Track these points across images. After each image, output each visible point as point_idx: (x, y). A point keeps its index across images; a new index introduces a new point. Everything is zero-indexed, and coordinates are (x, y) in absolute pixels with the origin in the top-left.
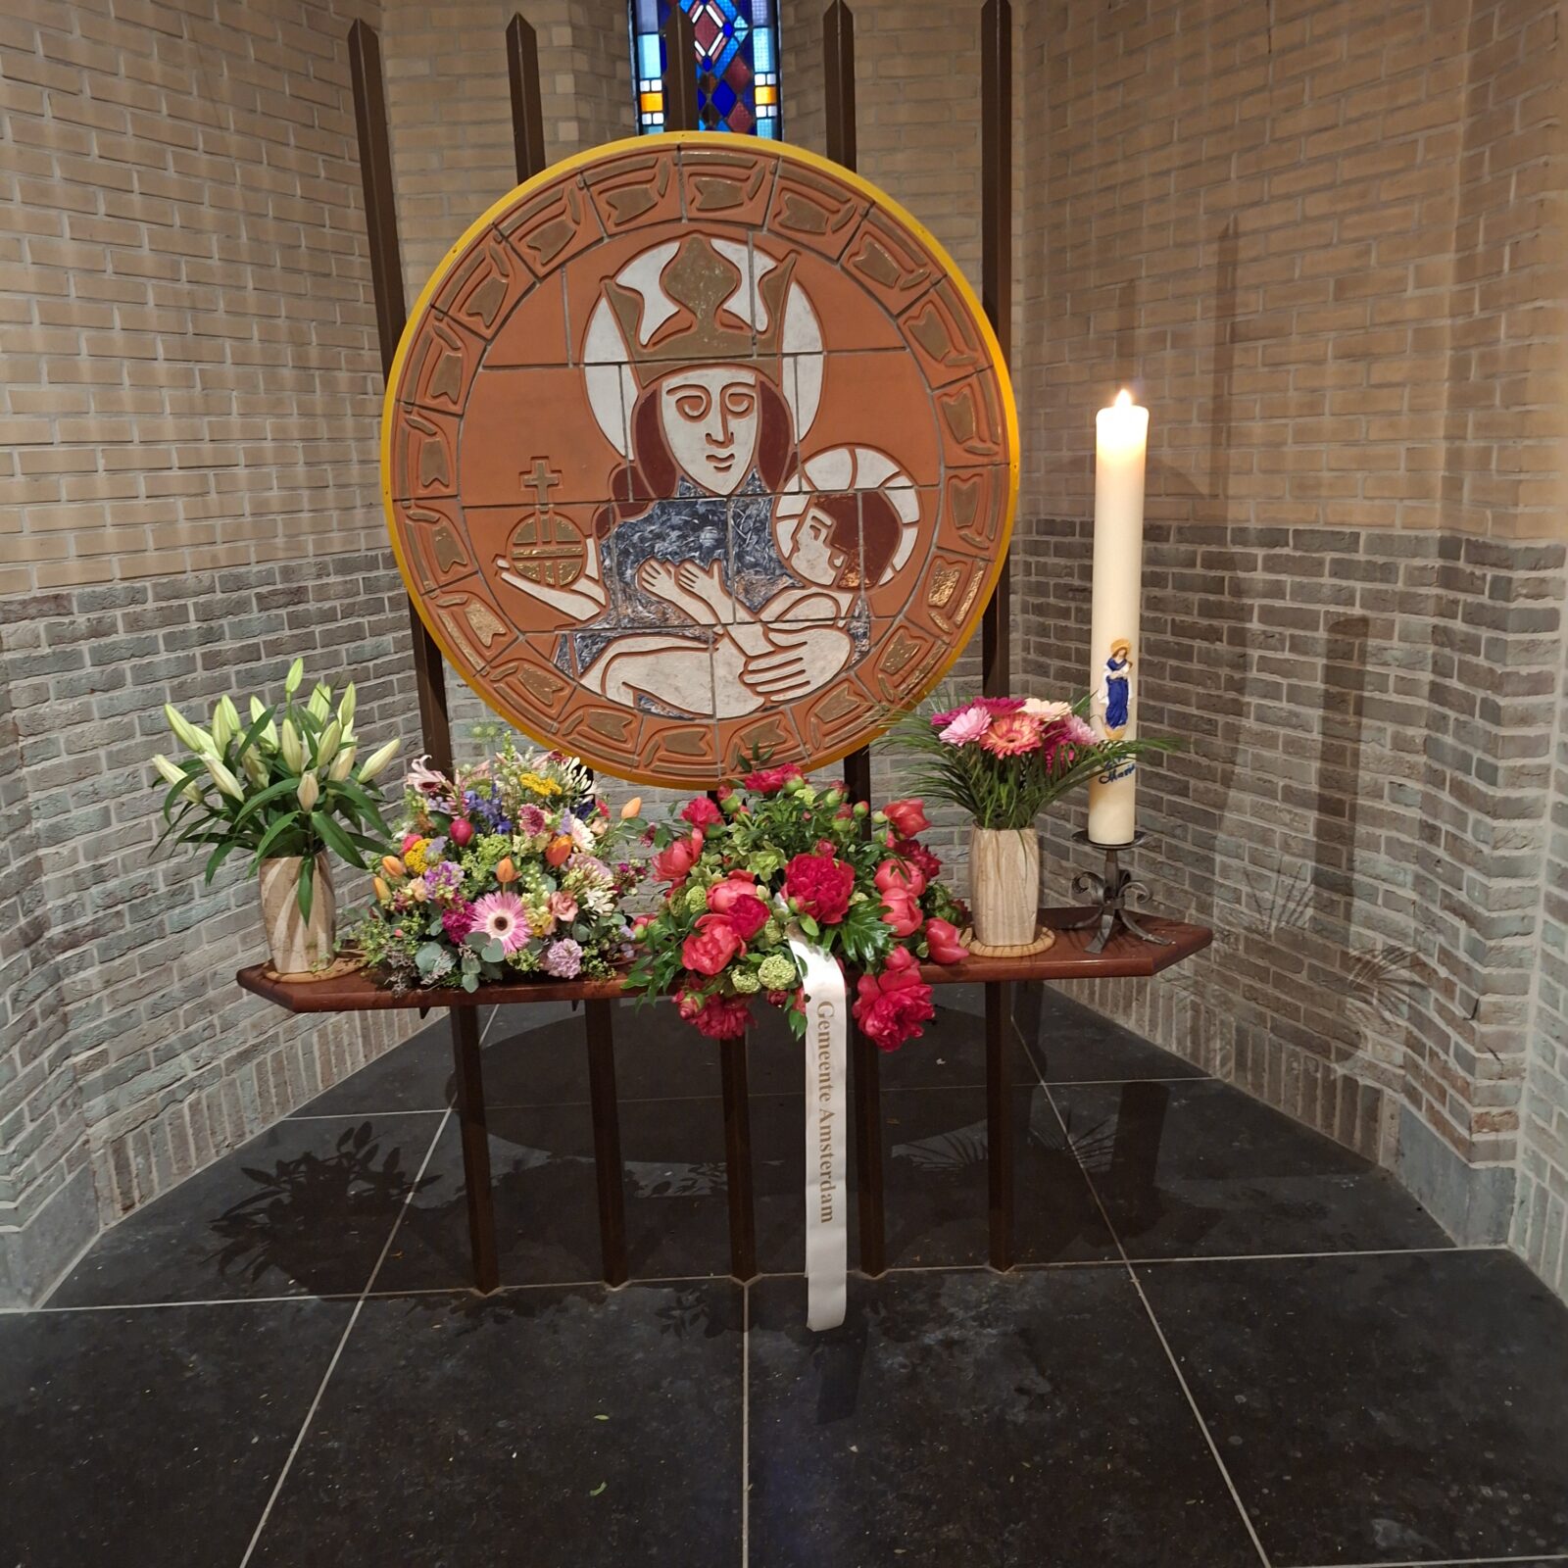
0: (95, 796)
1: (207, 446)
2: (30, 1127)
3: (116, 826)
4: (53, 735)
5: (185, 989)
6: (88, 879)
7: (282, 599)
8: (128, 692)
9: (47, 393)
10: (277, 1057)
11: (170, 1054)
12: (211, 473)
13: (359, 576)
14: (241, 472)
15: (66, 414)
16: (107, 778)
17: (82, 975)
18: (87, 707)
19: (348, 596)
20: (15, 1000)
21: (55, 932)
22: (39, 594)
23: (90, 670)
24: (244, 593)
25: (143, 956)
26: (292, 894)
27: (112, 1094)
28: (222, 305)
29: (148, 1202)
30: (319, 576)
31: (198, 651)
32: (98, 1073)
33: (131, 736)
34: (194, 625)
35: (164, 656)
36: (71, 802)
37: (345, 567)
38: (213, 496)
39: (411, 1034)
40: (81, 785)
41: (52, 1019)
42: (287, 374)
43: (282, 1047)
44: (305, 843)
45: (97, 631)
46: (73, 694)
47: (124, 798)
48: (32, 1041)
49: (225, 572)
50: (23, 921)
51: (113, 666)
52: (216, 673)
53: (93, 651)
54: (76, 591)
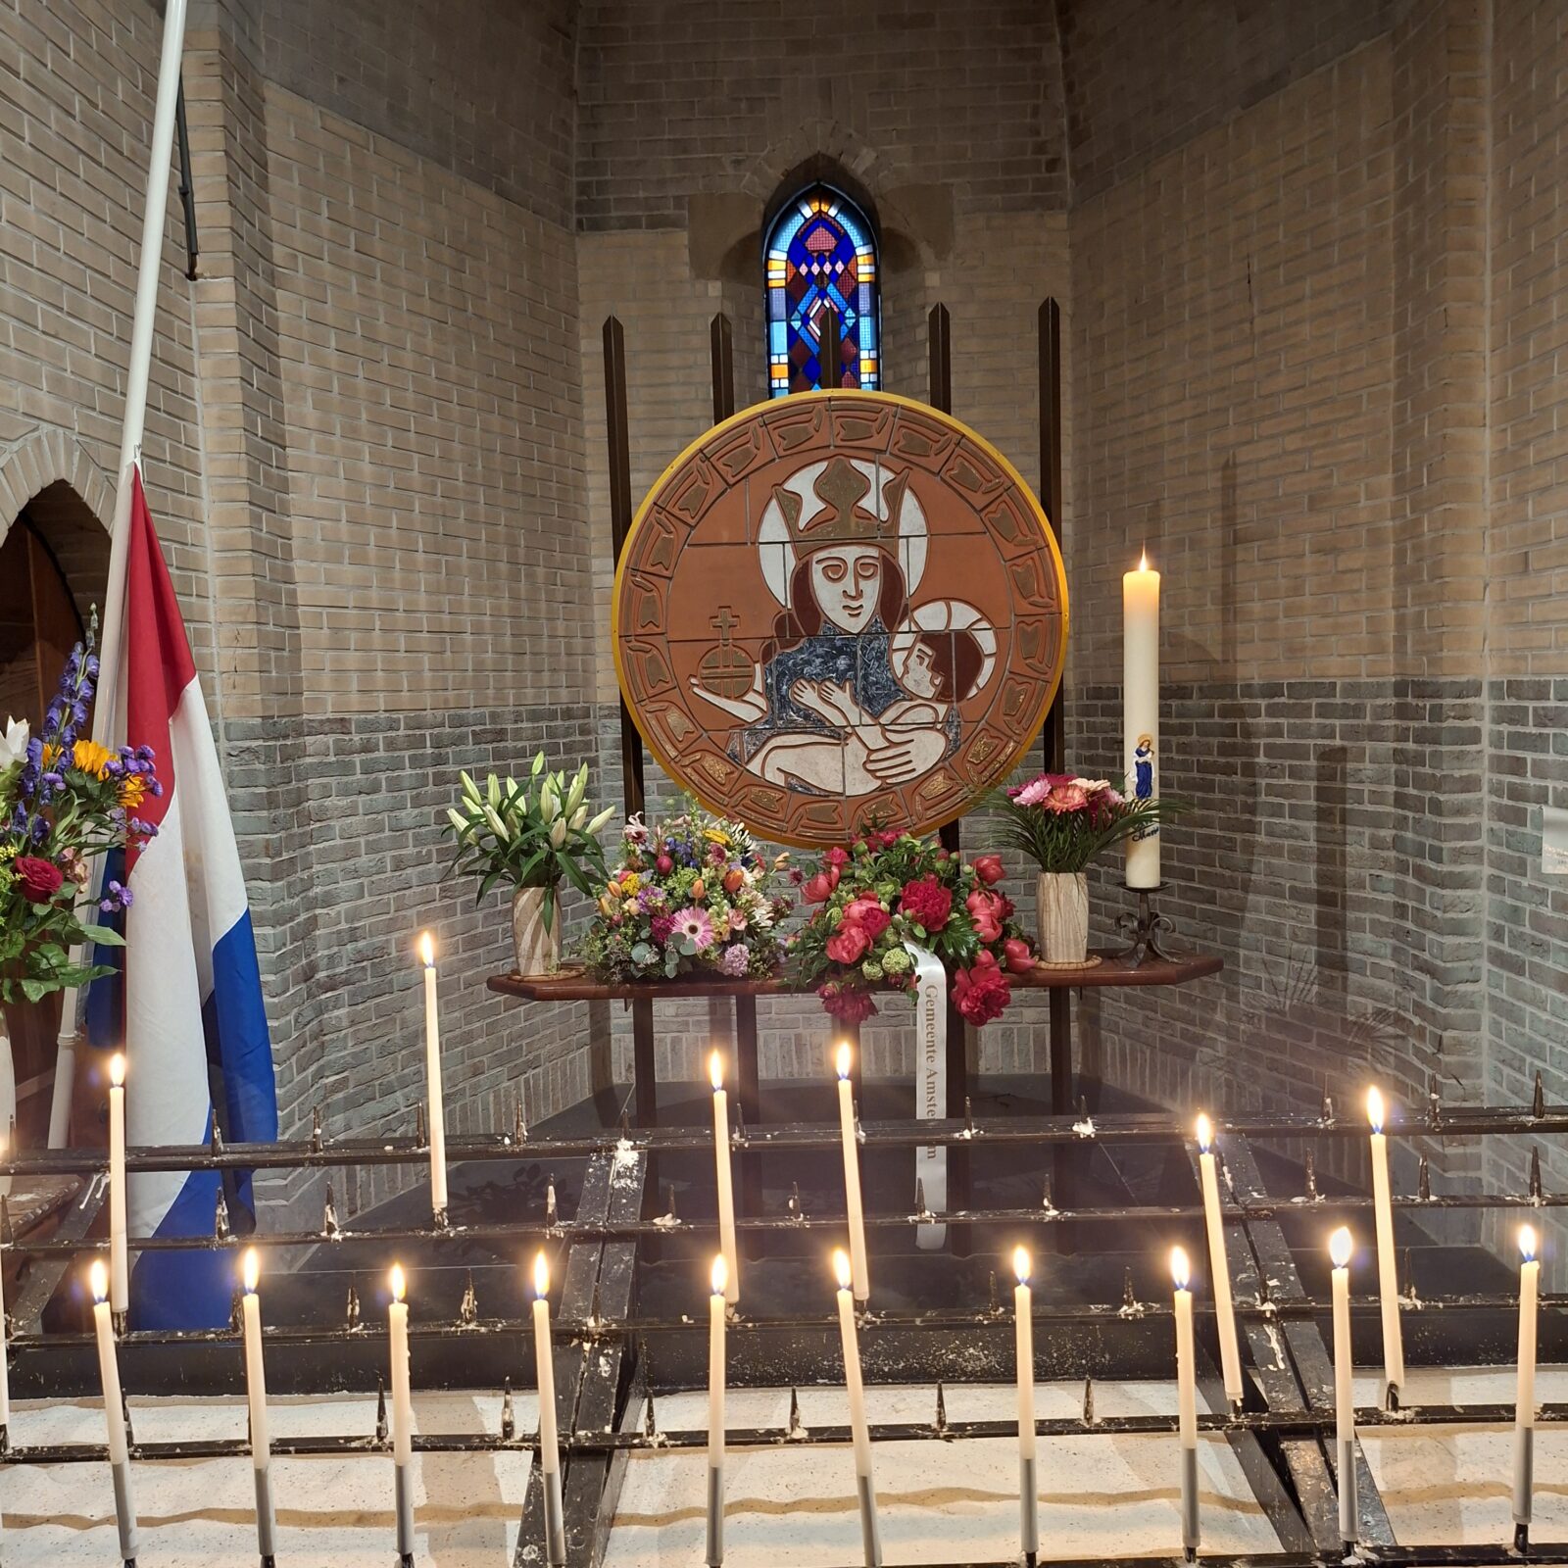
0: (355, 874)
1: (446, 617)
2: (298, 1124)
3: (367, 899)
4: (332, 823)
5: (403, 1038)
6: (346, 938)
7: (490, 737)
8: (382, 796)
9: (348, 571)
10: (464, 1107)
11: (388, 1091)
12: (448, 637)
13: (544, 724)
14: (468, 637)
15: (359, 587)
16: (364, 860)
17: (336, 1013)
18: (354, 806)
19: (535, 739)
20: (296, 1021)
21: (321, 975)
22: (331, 716)
23: (359, 776)
24: (464, 729)
25: (378, 1005)
26: (536, 915)
27: (348, 1113)
28: (462, 515)
29: (367, 1210)
30: (516, 722)
31: (430, 771)
32: (340, 1095)
33: (382, 830)
34: (429, 751)
35: (408, 772)
36: (340, 875)
37: (535, 716)
38: (448, 653)
39: (561, 1109)
40: (347, 863)
41: (315, 1043)
42: (503, 567)
43: (468, 1100)
44: (547, 877)
45: (367, 748)
46: (347, 794)
47: (375, 878)
48: (304, 1056)
49: (452, 712)
50: (304, 962)
51: (374, 776)
52: (441, 789)
53: (362, 762)
54: (355, 717)
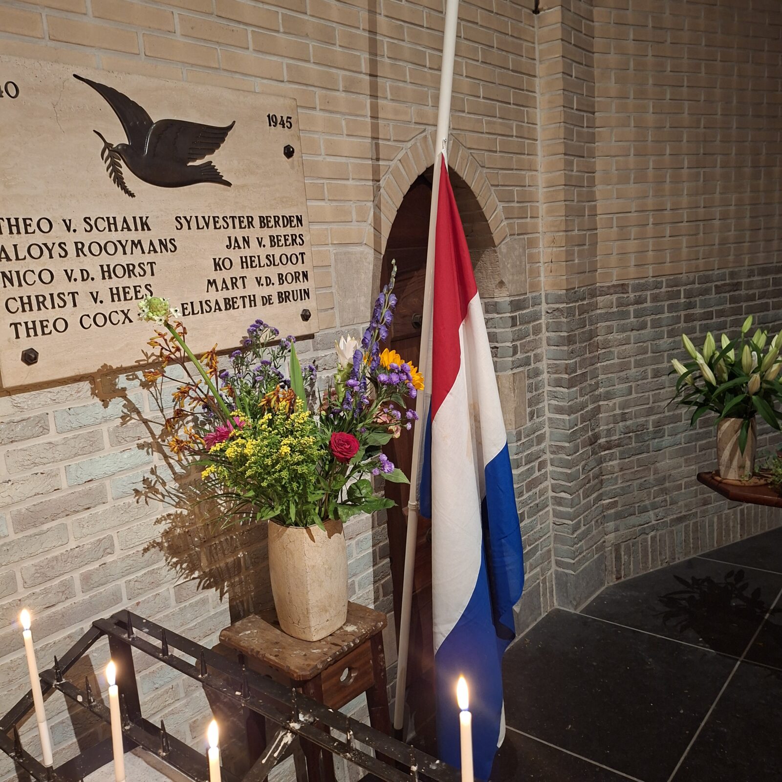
0: (627, 380)
1: (702, 210)
2: (583, 528)
3: (634, 395)
4: (612, 349)
5: (655, 480)
6: (619, 419)
7: (727, 288)
8: (648, 331)
9: (632, 188)
10: (695, 524)
11: (644, 510)
12: (701, 223)
13: (770, 277)
14: (717, 222)
15: (638, 198)
16: (633, 372)
17: (611, 463)
18: (629, 338)
19: (763, 287)
20: (583, 469)
21: (602, 441)
22: (615, 283)
23: (632, 320)
24: (709, 285)
25: (638, 459)
26: (735, 438)
27: (618, 522)
28: (719, 138)
29: (628, 578)
30: (749, 276)
31: (683, 313)
32: (612, 511)
33: (646, 353)
34: (683, 300)
35: (666, 315)
36: (616, 381)
37: (764, 271)
38: (701, 234)
40: (621, 374)
41: (596, 481)
42: (747, 170)
43: (698, 519)
44: (745, 412)
45: (639, 301)
46: (624, 331)
47: (639, 382)
48: (587, 489)
49: (701, 273)
50: (590, 433)
51: (643, 319)
52: (690, 325)
53: (635, 311)
54: (631, 282)
